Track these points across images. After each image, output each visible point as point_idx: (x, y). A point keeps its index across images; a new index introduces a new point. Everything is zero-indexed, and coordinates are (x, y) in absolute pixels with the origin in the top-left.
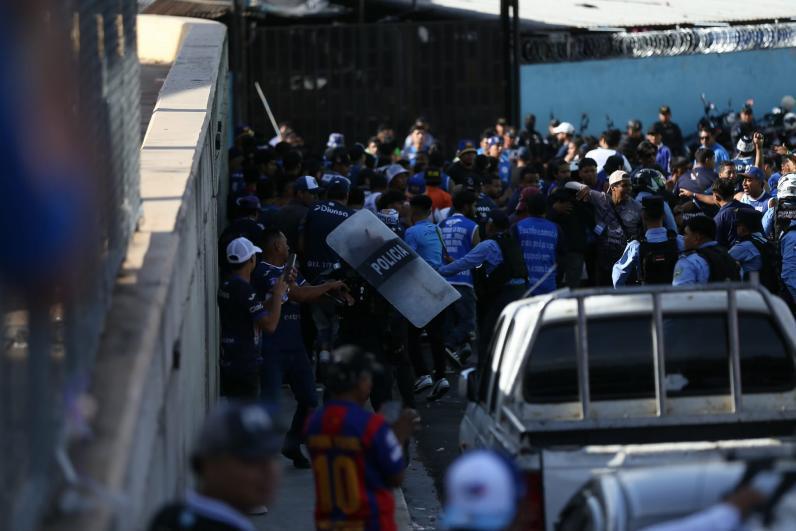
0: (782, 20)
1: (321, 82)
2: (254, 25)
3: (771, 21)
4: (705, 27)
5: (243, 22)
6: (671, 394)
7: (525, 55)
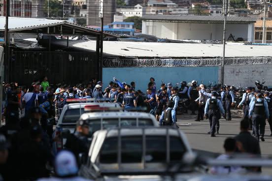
0: (189, 58)
1: (35, 72)
2: (13, 50)
3: (185, 58)
4: (164, 58)
5: (9, 49)
6: (147, 162)
7: (104, 64)
